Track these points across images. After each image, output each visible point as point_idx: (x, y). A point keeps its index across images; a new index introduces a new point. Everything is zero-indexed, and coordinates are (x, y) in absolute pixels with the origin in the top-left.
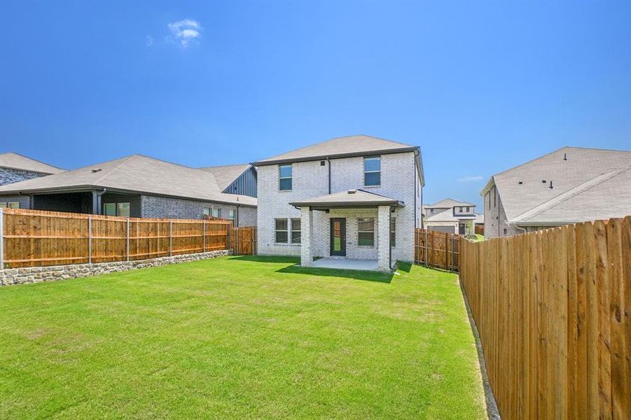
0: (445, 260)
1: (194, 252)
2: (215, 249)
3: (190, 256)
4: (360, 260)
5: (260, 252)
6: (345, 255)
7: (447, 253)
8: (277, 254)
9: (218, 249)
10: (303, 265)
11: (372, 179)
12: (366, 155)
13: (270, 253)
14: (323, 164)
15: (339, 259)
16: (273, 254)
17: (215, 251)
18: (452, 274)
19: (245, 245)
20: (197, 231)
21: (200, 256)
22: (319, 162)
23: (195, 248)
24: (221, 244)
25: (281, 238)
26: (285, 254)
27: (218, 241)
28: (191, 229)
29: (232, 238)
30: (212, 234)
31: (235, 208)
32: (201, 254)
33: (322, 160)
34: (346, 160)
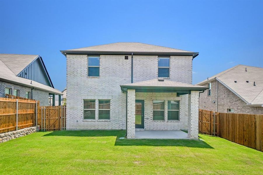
0: (209, 129)
1: (8, 131)
2: (25, 127)
3: (5, 136)
4: (155, 131)
5: (68, 127)
6: (143, 128)
7: (211, 124)
8: (85, 128)
9: (27, 126)
10: (129, 137)
11: (164, 72)
12: (160, 55)
13: (78, 128)
14: (126, 58)
15: (140, 131)
16: (82, 128)
17: (26, 129)
18: (214, 137)
19: (52, 122)
20: (11, 110)
21: (14, 134)
22: (124, 57)
23: (8, 126)
24: (29, 121)
25: (89, 115)
26: (93, 128)
27: (27, 119)
28: (5, 108)
29: (38, 116)
30: (22, 113)
31: (30, 90)
32: (15, 132)
33: (126, 55)
34: (145, 56)
